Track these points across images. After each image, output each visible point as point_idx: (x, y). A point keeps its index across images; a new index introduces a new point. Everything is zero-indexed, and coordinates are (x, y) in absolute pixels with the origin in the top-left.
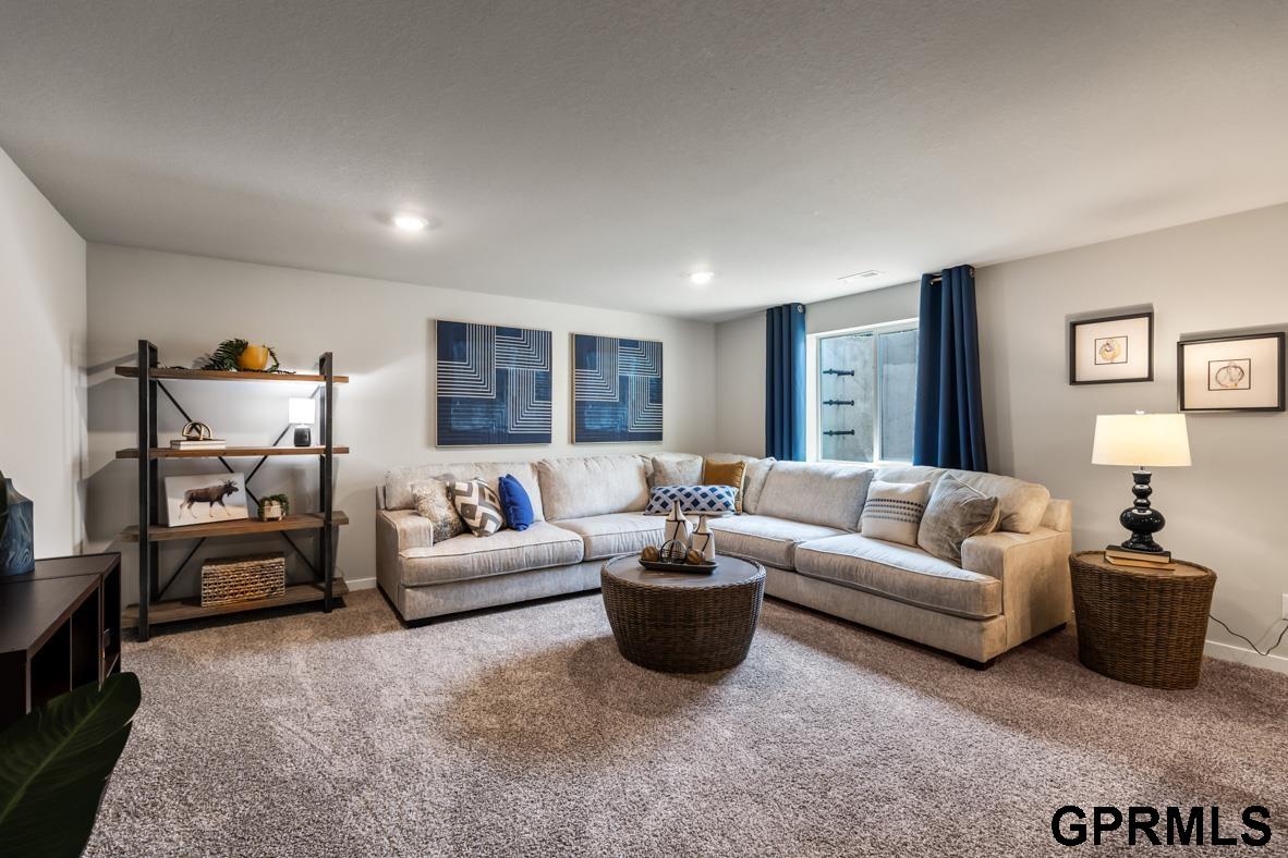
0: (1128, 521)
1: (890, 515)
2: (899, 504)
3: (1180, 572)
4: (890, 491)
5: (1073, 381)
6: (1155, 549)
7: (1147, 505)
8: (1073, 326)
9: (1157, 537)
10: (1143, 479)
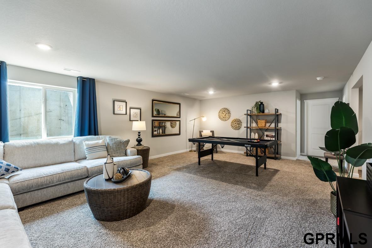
0: (137, 140)
1: (101, 150)
2: (102, 147)
3: (145, 148)
4: (97, 143)
5: (114, 114)
6: (141, 145)
7: (140, 137)
8: (114, 101)
9: (141, 143)
10: (139, 133)
